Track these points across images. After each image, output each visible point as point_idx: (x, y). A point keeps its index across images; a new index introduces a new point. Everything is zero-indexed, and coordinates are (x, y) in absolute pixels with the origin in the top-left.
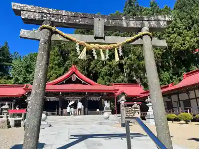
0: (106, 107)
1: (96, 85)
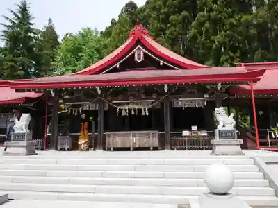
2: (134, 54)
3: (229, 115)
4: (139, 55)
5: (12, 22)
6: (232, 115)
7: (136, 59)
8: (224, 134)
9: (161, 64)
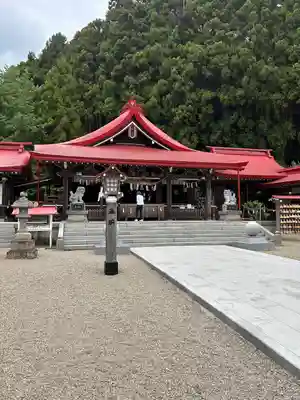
0: (227, 203)
1: (185, 150)
2: (127, 129)
3: (233, 195)
4: (133, 131)
7: (130, 135)
8: (230, 207)
9: (153, 143)
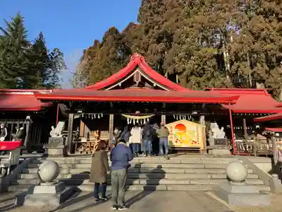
3: (220, 128)
5: (6, 33)
6: (223, 128)
7: (135, 80)
9: (155, 85)
